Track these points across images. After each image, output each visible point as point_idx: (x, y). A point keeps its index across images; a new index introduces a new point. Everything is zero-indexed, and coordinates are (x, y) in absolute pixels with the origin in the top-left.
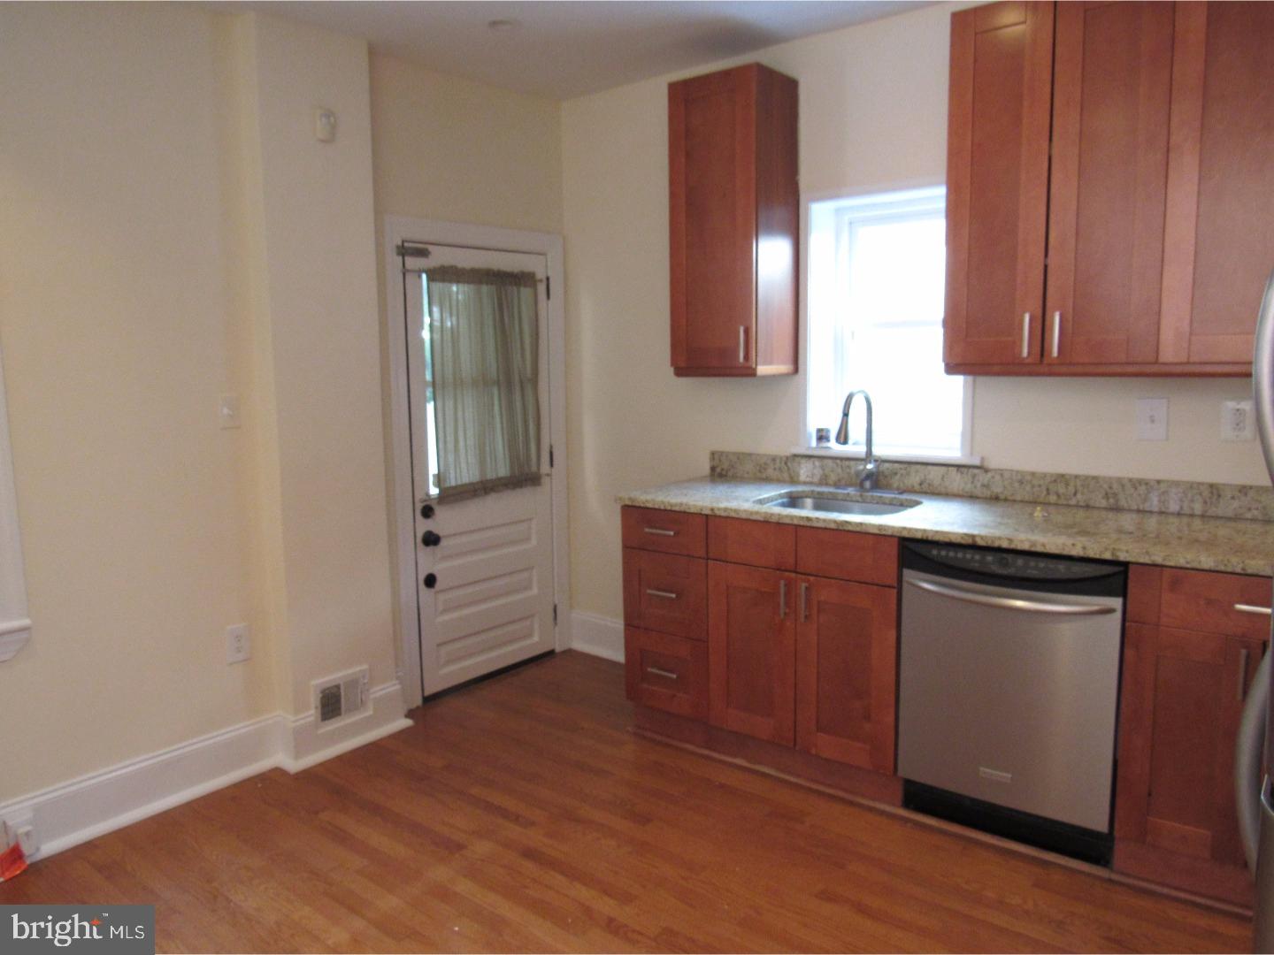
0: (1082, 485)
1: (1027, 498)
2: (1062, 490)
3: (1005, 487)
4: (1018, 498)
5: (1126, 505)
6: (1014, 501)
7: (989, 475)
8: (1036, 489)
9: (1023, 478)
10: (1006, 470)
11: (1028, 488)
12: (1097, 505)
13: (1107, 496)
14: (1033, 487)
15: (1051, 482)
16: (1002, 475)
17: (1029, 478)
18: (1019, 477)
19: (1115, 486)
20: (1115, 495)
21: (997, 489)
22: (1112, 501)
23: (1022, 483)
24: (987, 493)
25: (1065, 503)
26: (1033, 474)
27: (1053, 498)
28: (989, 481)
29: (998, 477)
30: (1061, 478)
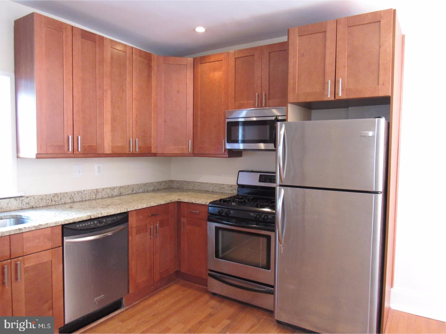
0: (63, 196)
1: (44, 205)
2: (56, 199)
3: (35, 202)
4: (41, 205)
5: (76, 200)
6: (40, 207)
7: (29, 199)
8: (48, 200)
9: (42, 198)
10: (35, 195)
11: (45, 201)
12: (68, 202)
13: (70, 199)
14: (46, 200)
15: (53, 197)
16: (34, 198)
17: (44, 197)
18: (41, 197)
19: (73, 194)
20: (73, 197)
21: (32, 204)
22: (72, 200)
23: (42, 199)
24: (28, 206)
25: (58, 204)
26: (46, 195)
27: (53, 203)
28: (29, 201)
29: (32, 199)
30: (56, 195)
